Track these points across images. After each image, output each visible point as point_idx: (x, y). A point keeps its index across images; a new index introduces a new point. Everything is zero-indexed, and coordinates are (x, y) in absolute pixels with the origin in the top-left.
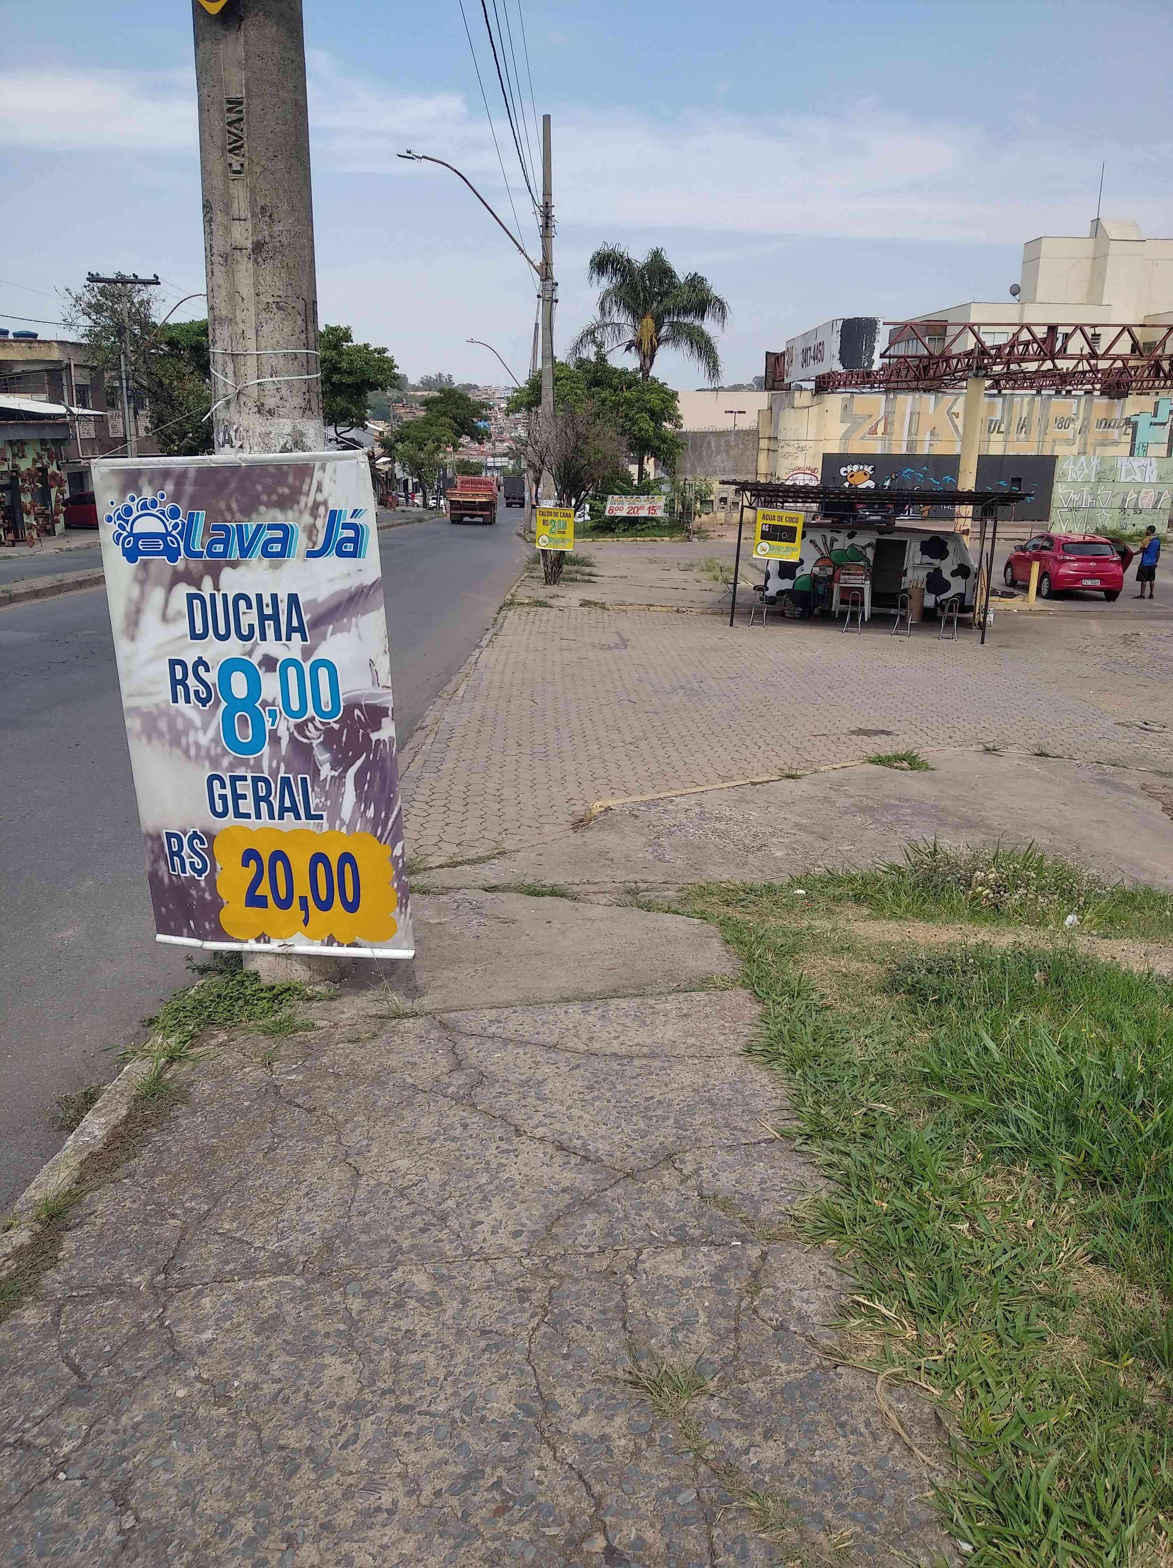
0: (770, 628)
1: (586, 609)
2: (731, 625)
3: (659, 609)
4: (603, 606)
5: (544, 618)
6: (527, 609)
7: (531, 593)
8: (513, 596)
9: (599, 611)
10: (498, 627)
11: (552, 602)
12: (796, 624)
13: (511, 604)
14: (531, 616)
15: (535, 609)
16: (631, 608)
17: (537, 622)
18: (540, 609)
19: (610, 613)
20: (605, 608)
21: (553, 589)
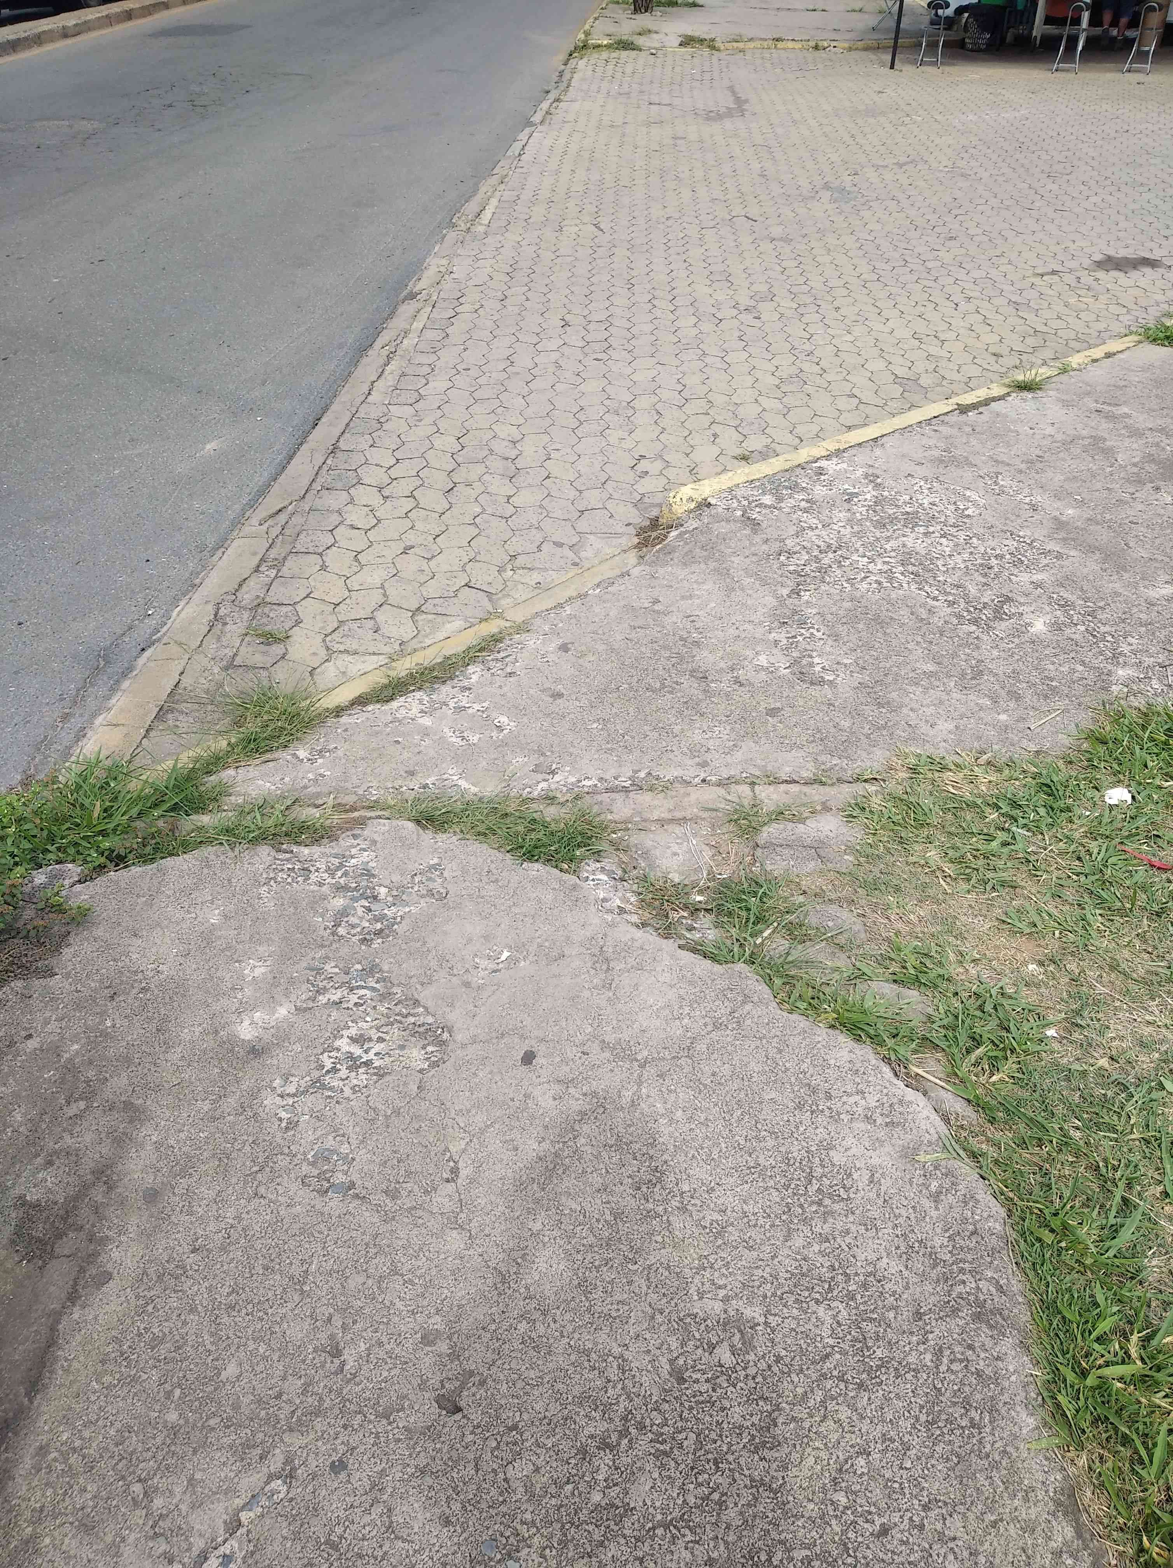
0: (947, 69)
1: (689, 50)
2: (892, 67)
3: (790, 45)
4: (711, 45)
5: (629, 69)
6: (605, 55)
7: (611, 28)
8: (587, 34)
9: (706, 51)
10: (562, 86)
11: (640, 41)
12: (984, 60)
13: (585, 46)
14: (610, 67)
15: (615, 54)
16: (751, 45)
17: (618, 75)
18: (624, 54)
19: (722, 55)
20: (713, 48)
21: (644, 20)
